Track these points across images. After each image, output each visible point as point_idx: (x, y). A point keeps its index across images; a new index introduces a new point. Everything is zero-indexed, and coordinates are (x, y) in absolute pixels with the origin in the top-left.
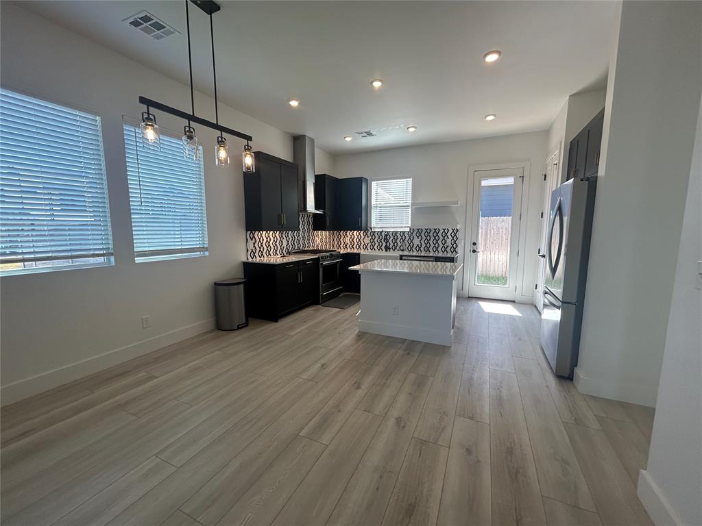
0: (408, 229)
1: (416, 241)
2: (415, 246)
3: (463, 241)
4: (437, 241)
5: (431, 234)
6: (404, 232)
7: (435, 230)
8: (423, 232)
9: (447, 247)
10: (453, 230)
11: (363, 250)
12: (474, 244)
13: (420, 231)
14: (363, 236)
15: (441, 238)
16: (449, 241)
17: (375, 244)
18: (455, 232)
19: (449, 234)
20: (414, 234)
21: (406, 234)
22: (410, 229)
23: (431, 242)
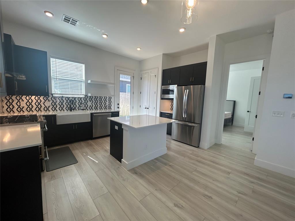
0: (84, 96)
1: (89, 104)
2: (89, 106)
3: (114, 103)
4: (101, 103)
5: (98, 99)
6: (81, 98)
7: (100, 97)
8: (94, 98)
9: (107, 106)
10: (109, 97)
11: (59, 111)
12: (118, 104)
13: (91, 97)
14: (43, 101)
15: (104, 102)
16: (107, 103)
17: (57, 106)
18: (110, 98)
19: (107, 100)
20: (88, 99)
21: (82, 99)
22: (85, 96)
23: (98, 104)
